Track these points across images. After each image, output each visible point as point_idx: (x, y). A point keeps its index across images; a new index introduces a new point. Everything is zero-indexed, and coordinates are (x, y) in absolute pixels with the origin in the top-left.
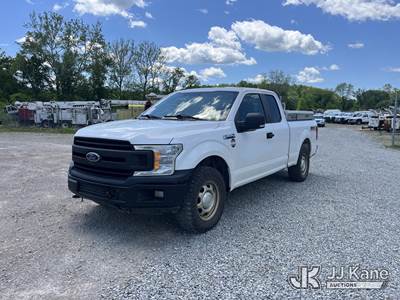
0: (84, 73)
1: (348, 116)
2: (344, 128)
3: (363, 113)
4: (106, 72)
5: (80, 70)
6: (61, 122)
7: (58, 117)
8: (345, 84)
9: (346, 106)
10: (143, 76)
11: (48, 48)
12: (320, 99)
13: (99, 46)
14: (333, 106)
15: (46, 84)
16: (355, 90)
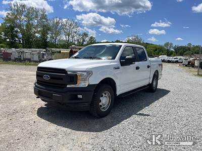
0: (37, 35)
1: (171, 58)
2: (170, 65)
3: (179, 57)
4: (48, 34)
5: (35, 32)
6: (25, 60)
7: (23, 57)
8: (168, 43)
9: (169, 54)
10: (67, 37)
11: (18, 21)
12: (156, 50)
13: (44, 20)
14: (163, 54)
15: (17, 39)
16: (174, 46)
